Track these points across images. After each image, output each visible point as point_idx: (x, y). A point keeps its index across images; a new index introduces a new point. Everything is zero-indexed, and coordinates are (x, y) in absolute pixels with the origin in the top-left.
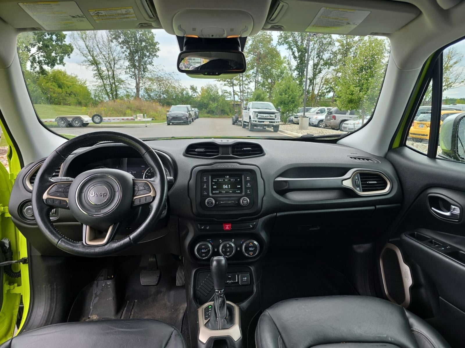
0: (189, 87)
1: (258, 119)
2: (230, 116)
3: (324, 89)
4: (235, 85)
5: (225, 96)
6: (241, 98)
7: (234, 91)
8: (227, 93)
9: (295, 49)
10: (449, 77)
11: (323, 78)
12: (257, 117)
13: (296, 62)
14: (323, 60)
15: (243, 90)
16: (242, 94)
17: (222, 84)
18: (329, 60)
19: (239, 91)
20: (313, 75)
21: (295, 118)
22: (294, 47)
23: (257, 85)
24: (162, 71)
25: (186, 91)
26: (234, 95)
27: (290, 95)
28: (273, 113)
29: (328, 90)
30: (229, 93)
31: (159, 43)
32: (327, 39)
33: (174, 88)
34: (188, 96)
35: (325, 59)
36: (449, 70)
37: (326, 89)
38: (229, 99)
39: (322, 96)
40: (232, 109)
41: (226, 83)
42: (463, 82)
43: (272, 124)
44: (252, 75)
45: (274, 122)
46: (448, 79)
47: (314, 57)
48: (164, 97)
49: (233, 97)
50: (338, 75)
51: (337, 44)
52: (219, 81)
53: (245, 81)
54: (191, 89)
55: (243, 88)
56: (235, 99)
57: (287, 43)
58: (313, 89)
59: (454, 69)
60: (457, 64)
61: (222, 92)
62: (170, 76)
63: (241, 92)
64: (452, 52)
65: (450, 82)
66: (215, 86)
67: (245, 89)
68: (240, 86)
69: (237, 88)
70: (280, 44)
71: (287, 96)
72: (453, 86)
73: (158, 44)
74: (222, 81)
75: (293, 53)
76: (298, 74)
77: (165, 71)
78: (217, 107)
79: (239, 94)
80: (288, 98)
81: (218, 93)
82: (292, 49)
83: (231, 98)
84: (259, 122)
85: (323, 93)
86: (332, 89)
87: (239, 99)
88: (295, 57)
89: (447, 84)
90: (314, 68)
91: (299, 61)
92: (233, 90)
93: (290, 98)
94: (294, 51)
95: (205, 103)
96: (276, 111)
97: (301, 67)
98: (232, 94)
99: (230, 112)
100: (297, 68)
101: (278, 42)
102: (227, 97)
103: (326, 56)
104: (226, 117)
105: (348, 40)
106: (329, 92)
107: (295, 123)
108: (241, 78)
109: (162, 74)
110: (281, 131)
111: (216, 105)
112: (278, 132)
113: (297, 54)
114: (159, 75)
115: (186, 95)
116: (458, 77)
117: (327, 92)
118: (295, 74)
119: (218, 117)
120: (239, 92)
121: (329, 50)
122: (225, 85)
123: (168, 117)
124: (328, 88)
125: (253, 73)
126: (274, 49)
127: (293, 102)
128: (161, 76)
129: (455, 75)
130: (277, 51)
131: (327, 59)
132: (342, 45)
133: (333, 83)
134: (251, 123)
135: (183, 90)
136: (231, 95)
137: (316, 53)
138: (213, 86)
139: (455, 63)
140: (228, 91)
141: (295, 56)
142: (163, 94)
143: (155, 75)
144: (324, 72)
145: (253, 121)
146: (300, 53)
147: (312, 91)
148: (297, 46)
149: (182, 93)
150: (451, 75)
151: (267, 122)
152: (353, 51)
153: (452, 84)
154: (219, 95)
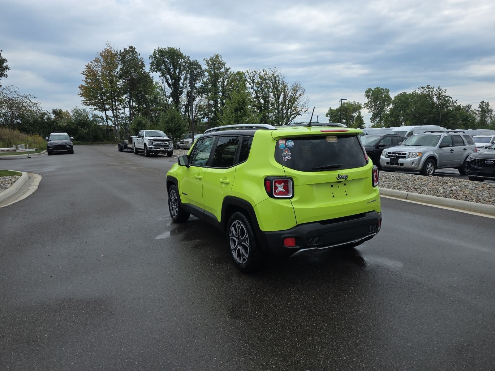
0: (51, 111)
1: (154, 146)
2: (104, 143)
3: (199, 115)
4: (108, 110)
5: (97, 122)
6: (115, 123)
7: (106, 116)
8: (98, 117)
9: (168, 76)
10: (297, 106)
11: (197, 105)
12: (153, 144)
13: (171, 89)
14: (196, 89)
15: (117, 115)
16: (116, 119)
17: (92, 109)
18: (201, 89)
19: (112, 115)
20: (188, 101)
21: (181, 143)
22: (167, 75)
23: (132, 110)
24: (14, 93)
25: (47, 116)
26: (107, 120)
27: (176, 124)
28: (167, 140)
29: (202, 116)
30: (100, 118)
31: (7, 61)
32: (198, 70)
33: (31, 111)
34: (50, 121)
35: (197, 88)
36: (297, 101)
37: (201, 115)
38: (101, 124)
39: (198, 122)
40: (106, 134)
41: (95, 107)
42: (307, 111)
43: (166, 150)
44: (125, 100)
45: (168, 148)
46: (297, 108)
47: (187, 86)
48: (18, 122)
49: (106, 122)
50: (210, 102)
51: (206, 74)
52: (88, 105)
53: (118, 105)
54: (53, 113)
55: (116, 113)
56: (109, 124)
57: (160, 70)
58: (189, 116)
59: (300, 100)
60: (302, 96)
61: (93, 117)
62: (25, 99)
63: (114, 117)
64: (297, 86)
65: (298, 110)
66: (85, 111)
67: (119, 114)
68: (113, 110)
69: (110, 113)
70: (153, 71)
71: (174, 125)
72: (300, 114)
73: (5, 61)
74: (91, 105)
75: (167, 81)
76: (173, 101)
77: (18, 93)
78: (88, 133)
79: (113, 119)
80: (175, 126)
81: (88, 117)
82: (166, 77)
83: (103, 123)
84: (154, 148)
85: (199, 119)
86: (206, 115)
87: (113, 124)
88: (169, 85)
89: (296, 112)
90: (188, 96)
91: (173, 89)
92: (106, 114)
93: (176, 127)
94: (167, 78)
95: (72, 129)
96: (168, 138)
97: (176, 94)
98: (105, 118)
99: (104, 137)
100: (172, 95)
101: (151, 68)
102: (99, 122)
103: (199, 84)
104: (100, 144)
105: (216, 71)
106: (204, 118)
107: (182, 148)
108: (113, 103)
109: (15, 96)
110: (174, 156)
111: (87, 131)
112: (172, 157)
113: (170, 81)
114: (10, 97)
115: (47, 120)
116: (303, 106)
117: (201, 118)
118: (170, 100)
119: (91, 143)
120: (112, 117)
121: (200, 80)
122: (95, 109)
123: (48, 147)
124: (202, 114)
125: (126, 97)
126: (147, 75)
127: (180, 130)
128: (14, 99)
129: (301, 105)
130: (150, 77)
131: (199, 88)
132: (210, 75)
133: (206, 110)
134: (147, 150)
135: (44, 114)
136: (104, 120)
137: (188, 81)
138: (82, 111)
139: (300, 95)
140: (100, 115)
141: (169, 83)
142: (16, 119)
143: (5, 97)
144: (197, 99)
145: (149, 148)
146: (173, 81)
147: (188, 117)
148: (170, 74)
149: (42, 118)
150: (298, 105)
151: (162, 149)
152: (221, 81)
153: (300, 112)
154: (90, 120)
